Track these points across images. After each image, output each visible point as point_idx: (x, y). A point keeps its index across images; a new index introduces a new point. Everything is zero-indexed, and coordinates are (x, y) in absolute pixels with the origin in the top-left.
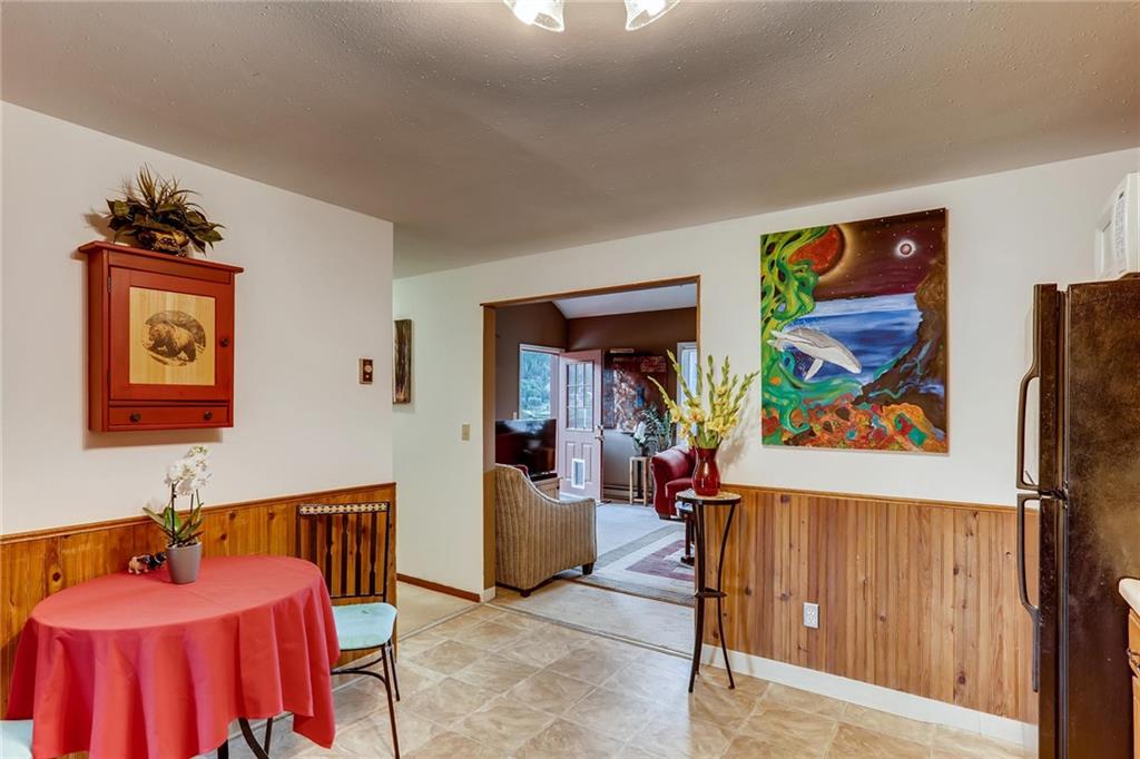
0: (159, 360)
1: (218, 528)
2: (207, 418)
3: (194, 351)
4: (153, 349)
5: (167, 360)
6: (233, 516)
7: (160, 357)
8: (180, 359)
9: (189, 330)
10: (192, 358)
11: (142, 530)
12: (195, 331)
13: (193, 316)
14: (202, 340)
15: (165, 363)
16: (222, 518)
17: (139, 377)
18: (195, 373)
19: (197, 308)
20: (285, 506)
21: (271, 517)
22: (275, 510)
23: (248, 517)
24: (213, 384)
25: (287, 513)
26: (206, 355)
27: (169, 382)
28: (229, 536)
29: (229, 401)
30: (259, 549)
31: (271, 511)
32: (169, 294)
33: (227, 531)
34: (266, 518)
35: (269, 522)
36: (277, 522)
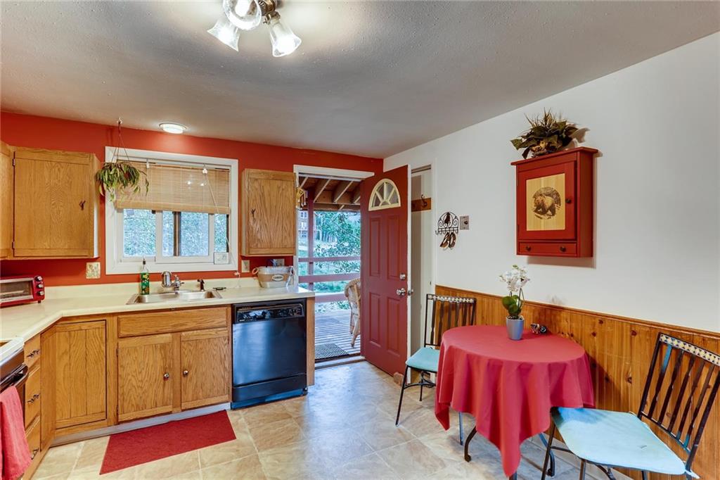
0: (539, 217)
1: (590, 327)
2: (564, 250)
3: (555, 209)
4: (536, 211)
5: (542, 216)
6: (601, 322)
7: (539, 215)
8: (548, 215)
9: (552, 197)
10: (554, 213)
12: (555, 196)
13: (554, 188)
14: (558, 201)
15: (541, 218)
16: (593, 320)
17: (530, 227)
18: (556, 222)
19: (556, 183)
20: (648, 329)
21: (634, 333)
22: (637, 329)
23: (612, 327)
24: (564, 229)
25: (650, 336)
26: (561, 210)
27: (543, 229)
28: (598, 335)
29: (576, 239)
30: (622, 354)
31: (633, 329)
32: (542, 178)
33: (597, 332)
34: (629, 333)
35: (631, 339)
36: (640, 340)
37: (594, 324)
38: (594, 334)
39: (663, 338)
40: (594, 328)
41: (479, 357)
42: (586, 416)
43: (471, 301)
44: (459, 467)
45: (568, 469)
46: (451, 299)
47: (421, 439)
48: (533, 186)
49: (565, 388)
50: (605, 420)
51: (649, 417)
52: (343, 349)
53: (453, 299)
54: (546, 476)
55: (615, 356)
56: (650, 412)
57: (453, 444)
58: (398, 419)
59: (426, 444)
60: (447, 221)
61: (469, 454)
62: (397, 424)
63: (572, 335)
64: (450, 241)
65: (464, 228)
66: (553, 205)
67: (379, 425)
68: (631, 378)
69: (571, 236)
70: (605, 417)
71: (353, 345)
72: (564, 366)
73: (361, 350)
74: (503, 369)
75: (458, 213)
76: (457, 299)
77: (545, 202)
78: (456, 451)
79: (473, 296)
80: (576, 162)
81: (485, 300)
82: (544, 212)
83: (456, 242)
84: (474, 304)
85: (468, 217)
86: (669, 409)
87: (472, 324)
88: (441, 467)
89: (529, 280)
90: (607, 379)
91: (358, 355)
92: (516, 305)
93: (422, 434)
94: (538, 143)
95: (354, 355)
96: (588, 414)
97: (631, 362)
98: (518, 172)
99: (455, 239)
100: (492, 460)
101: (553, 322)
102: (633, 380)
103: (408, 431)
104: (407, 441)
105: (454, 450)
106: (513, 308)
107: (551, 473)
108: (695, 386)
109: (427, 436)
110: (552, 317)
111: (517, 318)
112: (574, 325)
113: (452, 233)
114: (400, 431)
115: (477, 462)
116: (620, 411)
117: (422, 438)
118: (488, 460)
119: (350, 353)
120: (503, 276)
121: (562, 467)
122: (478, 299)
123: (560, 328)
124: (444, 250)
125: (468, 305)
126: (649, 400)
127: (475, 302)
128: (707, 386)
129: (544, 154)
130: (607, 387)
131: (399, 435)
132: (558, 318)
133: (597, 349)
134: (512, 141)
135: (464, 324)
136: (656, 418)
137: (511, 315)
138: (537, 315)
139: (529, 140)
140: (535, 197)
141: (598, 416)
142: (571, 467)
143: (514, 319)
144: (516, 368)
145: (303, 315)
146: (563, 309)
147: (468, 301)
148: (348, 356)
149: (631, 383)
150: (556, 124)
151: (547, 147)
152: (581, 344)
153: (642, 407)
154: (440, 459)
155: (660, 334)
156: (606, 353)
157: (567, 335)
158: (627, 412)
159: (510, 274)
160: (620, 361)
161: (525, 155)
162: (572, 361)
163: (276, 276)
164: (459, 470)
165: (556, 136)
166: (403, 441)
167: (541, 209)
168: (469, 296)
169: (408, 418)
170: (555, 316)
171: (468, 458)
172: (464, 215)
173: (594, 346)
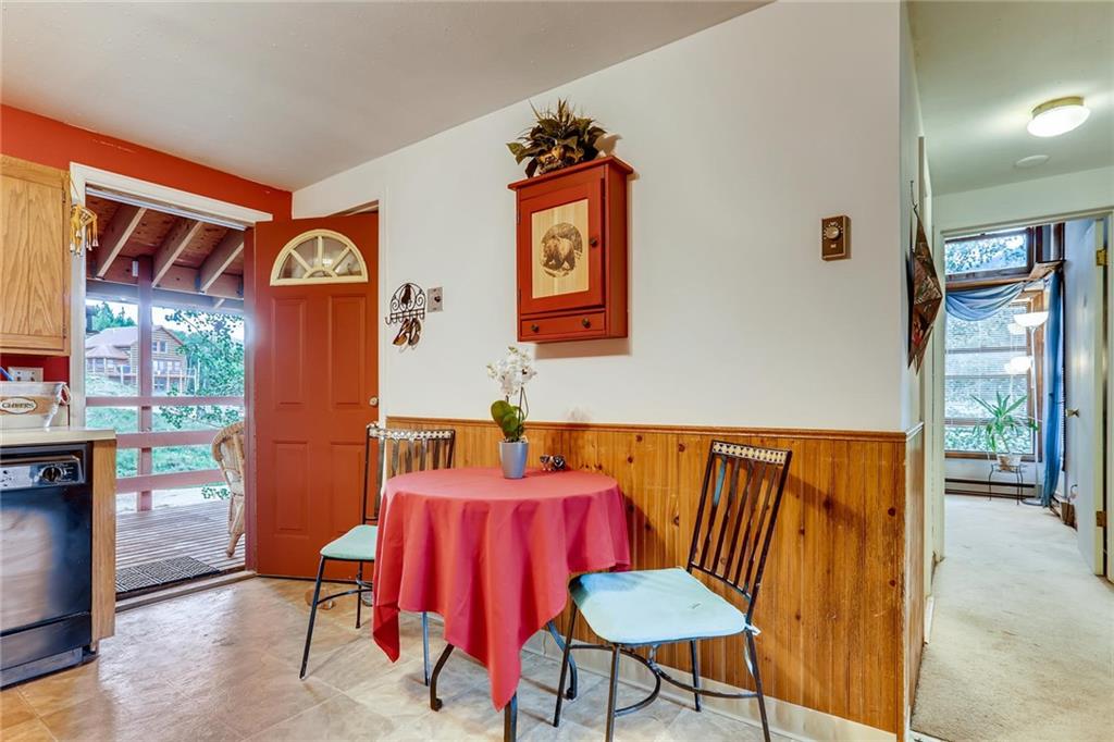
0: (550, 274)
1: (625, 449)
2: (588, 327)
3: (573, 259)
4: (546, 265)
5: (555, 272)
6: (640, 439)
7: (551, 271)
8: (564, 269)
9: (570, 239)
10: (572, 267)
11: (566, 435)
12: (573, 238)
13: (573, 225)
14: (578, 246)
15: (554, 276)
16: (629, 438)
17: (538, 292)
18: (575, 281)
19: (575, 216)
20: (698, 438)
21: (681, 448)
22: (685, 440)
23: (654, 443)
24: (587, 289)
25: (701, 449)
26: (583, 259)
27: (556, 293)
28: (635, 460)
29: (603, 306)
30: (667, 485)
31: (681, 442)
32: (556, 209)
33: (634, 454)
34: (675, 449)
35: (678, 455)
36: (689, 457)
37: (630, 445)
38: (630, 460)
39: (717, 447)
40: (630, 451)
41: (447, 502)
42: (620, 583)
43: (447, 435)
44: (418, 725)
45: (596, 683)
46: (411, 436)
47: (351, 693)
48: (543, 223)
49: (590, 538)
50: (644, 582)
51: (701, 568)
52: (206, 563)
53: (416, 434)
54: (564, 700)
55: (658, 487)
56: (702, 563)
57: (410, 688)
58: (304, 665)
59: (357, 700)
60: (406, 299)
61: (438, 697)
62: (302, 674)
63: (600, 467)
64: (410, 331)
65: (435, 309)
66: (571, 253)
67: (263, 686)
68: (678, 518)
69: (598, 301)
70: (645, 578)
71: (231, 554)
72: (588, 500)
73: (246, 561)
74: (490, 515)
75: (423, 283)
76: (422, 434)
77: (560, 248)
78: (415, 697)
79: (450, 427)
80: (603, 181)
81: (470, 430)
82: (558, 266)
83: (421, 334)
84: (452, 440)
85: (440, 289)
86: (724, 554)
87: (449, 467)
88: (383, 733)
89: (535, 373)
90: (648, 527)
91: (241, 569)
92: (514, 417)
93: (352, 685)
94: (550, 150)
95: (231, 571)
96: (624, 580)
97: (678, 493)
98: (520, 201)
99: (419, 329)
100: (480, 698)
101: (573, 450)
102: (681, 522)
103: (326, 684)
104: (319, 701)
105: (412, 697)
106: (509, 423)
107: (571, 695)
108: (753, 510)
109: (363, 684)
110: (573, 442)
111: (518, 440)
112: (603, 450)
113: (414, 320)
114: (308, 688)
115: (453, 707)
116: (664, 568)
117: (353, 690)
118: (473, 699)
119: (221, 569)
120: (493, 366)
121: (588, 682)
122: (458, 429)
123: (582, 458)
124: (401, 351)
125: (442, 443)
126: (700, 546)
127: (453, 436)
128: (766, 507)
129: (557, 168)
130: (648, 538)
131: (307, 695)
132: (580, 442)
133: (635, 481)
134: (509, 145)
135: (435, 467)
136: (708, 567)
137: (507, 434)
138: (549, 442)
139: (536, 144)
140: (545, 241)
141: (636, 579)
142: (600, 678)
143: (513, 441)
144: (511, 511)
145: (82, 480)
146: (586, 427)
147: (440, 435)
148: (217, 573)
149: (678, 525)
150: (575, 122)
151: (562, 157)
152: (613, 476)
153: (691, 558)
154: (383, 719)
155: (713, 442)
156: (647, 487)
157: (594, 469)
158: (674, 567)
159: (505, 364)
160: (664, 493)
161: (530, 170)
162: (600, 494)
163: (11, 401)
164: (419, 728)
165: (576, 138)
166: (312, 704)
167: (555, 261)
168: (444, 427)
169: (328, 661)
170: (576, 440)
171: (436, 705)
172: (434, 287)
173: (630, 480)
